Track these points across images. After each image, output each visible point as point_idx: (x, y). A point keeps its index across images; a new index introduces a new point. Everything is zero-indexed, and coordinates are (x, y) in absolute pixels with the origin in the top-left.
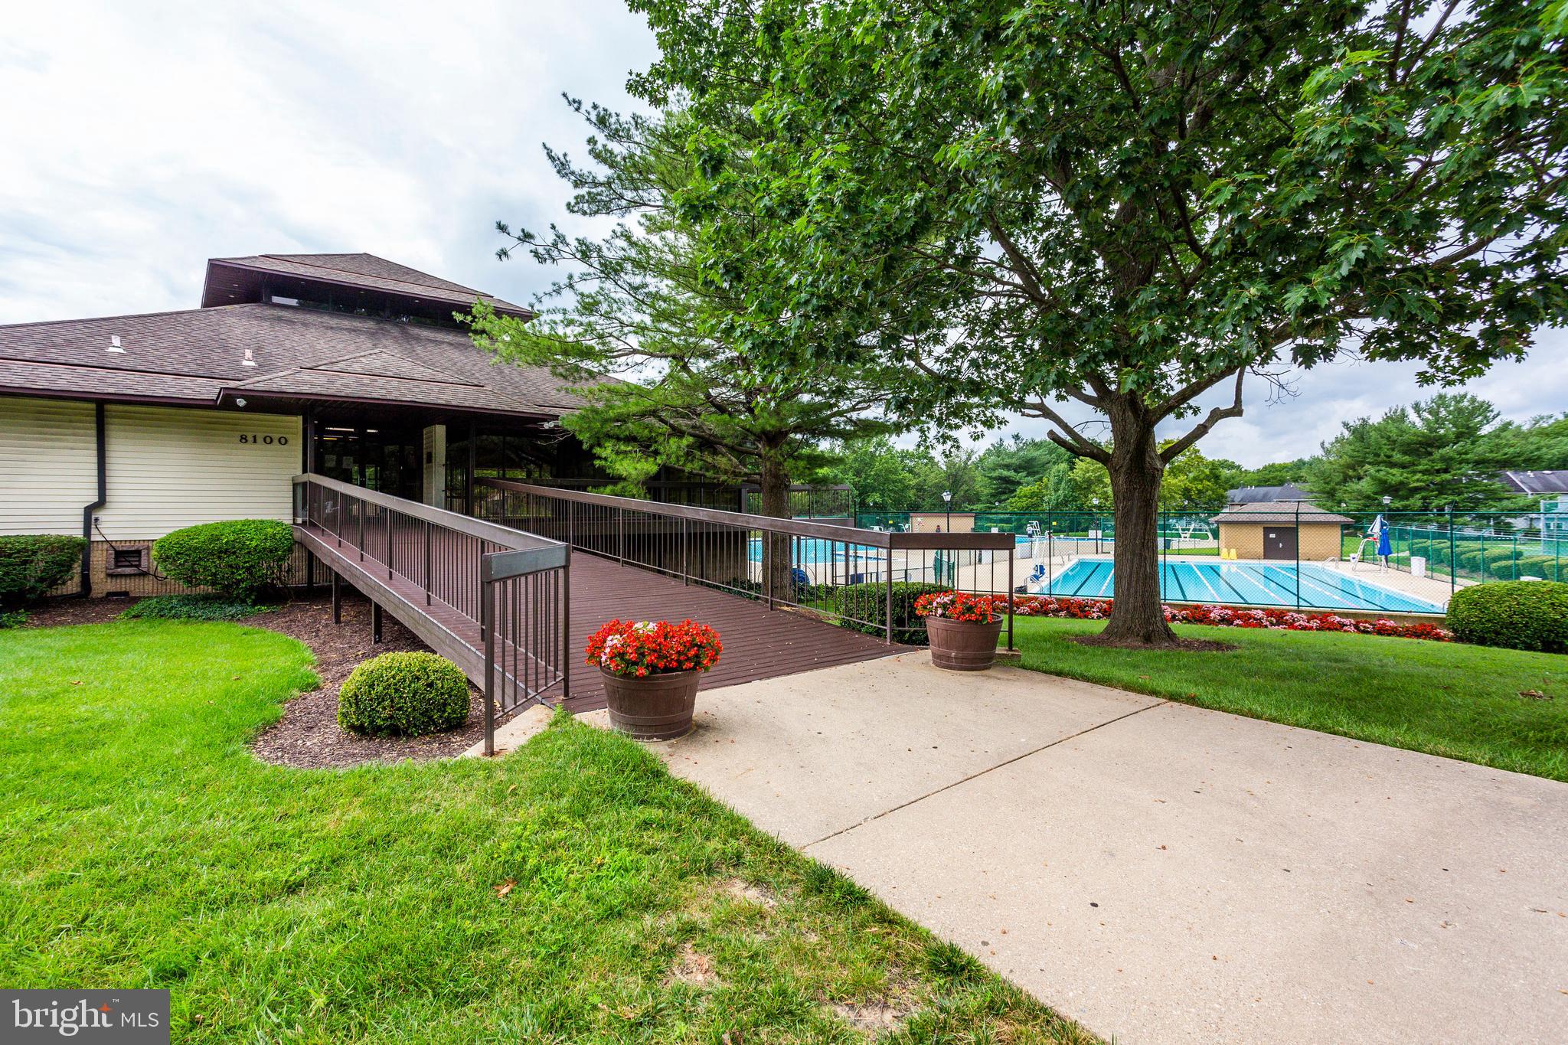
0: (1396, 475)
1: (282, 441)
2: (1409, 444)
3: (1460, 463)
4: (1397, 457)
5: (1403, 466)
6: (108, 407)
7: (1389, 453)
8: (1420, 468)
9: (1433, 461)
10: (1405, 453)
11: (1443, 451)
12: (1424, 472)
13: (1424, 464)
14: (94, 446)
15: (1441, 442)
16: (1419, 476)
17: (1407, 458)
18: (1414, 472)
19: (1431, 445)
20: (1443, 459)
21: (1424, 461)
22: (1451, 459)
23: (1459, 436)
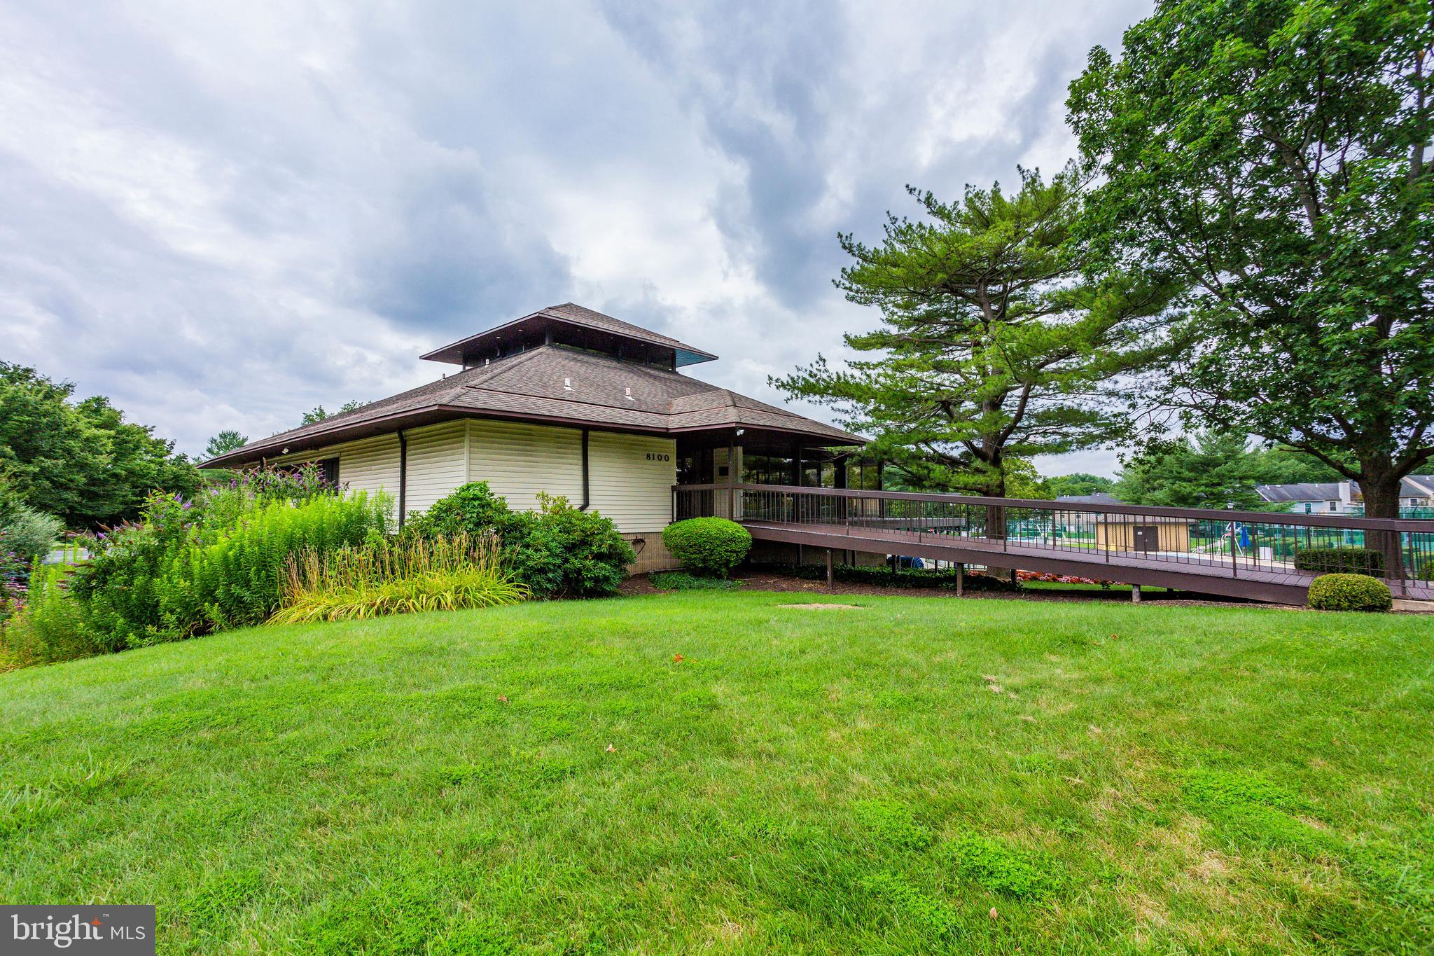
0: (1186, 488)
1: (667, 459)
2: (1192, 464)
3: (1230, 478)
4: (1186, 474)
5: (1190, 480)
6: (591, 433)
7: (1180, 470)
8: (1203, 482)
9: (1211, 477)
10: (1191, 471)
11: (1217, 469)
12: (1207, 485)
13: (1205, 479)
14: (581, 462)
15: (1216, 464)
16: (1202, 488)
17: (1192, 475)
18: (1199, 485)
19: (1208, 465)
20: (1218, 476)
21: (1205, 476)
22: (1223, 475)
23: (1227, 458)
